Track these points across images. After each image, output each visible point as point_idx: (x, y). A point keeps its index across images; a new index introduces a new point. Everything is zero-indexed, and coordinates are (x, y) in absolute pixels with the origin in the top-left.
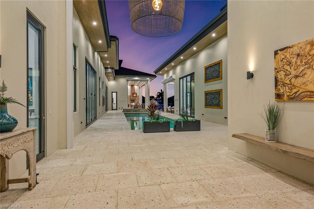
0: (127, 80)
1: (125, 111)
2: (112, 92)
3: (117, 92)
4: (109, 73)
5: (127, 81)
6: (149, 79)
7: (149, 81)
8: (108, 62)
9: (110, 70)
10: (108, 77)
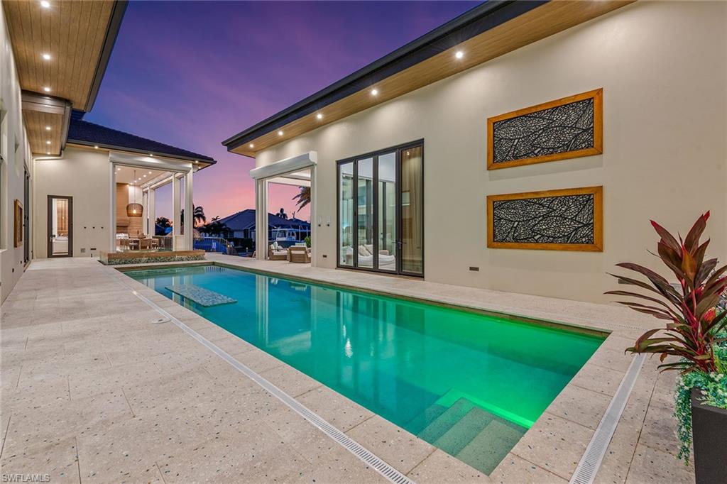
0: (115, 163)
1: (118, 261)
2: (50, 198)
3: (70, 199)
4: (48, 118)
5: (114, 166)
6: (190, 166)
7: (191, 171)
8: (47, 57)
9: (48, 106)
10: (35, 141)
